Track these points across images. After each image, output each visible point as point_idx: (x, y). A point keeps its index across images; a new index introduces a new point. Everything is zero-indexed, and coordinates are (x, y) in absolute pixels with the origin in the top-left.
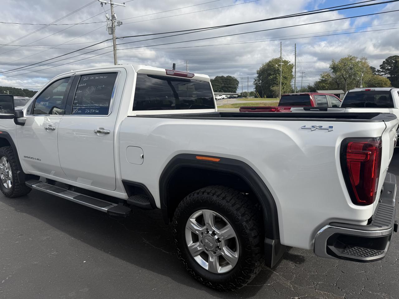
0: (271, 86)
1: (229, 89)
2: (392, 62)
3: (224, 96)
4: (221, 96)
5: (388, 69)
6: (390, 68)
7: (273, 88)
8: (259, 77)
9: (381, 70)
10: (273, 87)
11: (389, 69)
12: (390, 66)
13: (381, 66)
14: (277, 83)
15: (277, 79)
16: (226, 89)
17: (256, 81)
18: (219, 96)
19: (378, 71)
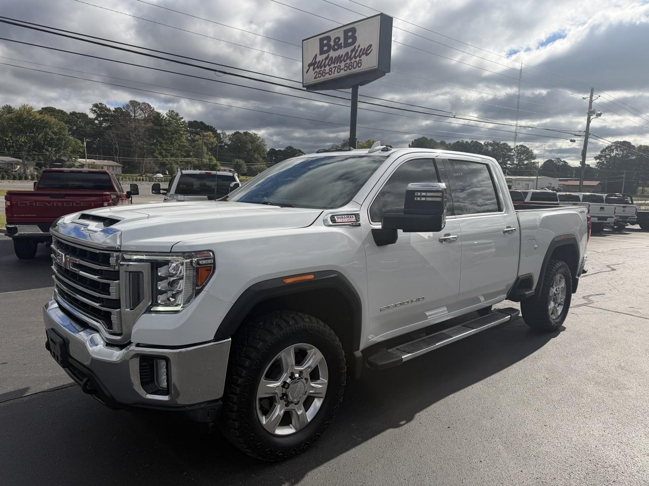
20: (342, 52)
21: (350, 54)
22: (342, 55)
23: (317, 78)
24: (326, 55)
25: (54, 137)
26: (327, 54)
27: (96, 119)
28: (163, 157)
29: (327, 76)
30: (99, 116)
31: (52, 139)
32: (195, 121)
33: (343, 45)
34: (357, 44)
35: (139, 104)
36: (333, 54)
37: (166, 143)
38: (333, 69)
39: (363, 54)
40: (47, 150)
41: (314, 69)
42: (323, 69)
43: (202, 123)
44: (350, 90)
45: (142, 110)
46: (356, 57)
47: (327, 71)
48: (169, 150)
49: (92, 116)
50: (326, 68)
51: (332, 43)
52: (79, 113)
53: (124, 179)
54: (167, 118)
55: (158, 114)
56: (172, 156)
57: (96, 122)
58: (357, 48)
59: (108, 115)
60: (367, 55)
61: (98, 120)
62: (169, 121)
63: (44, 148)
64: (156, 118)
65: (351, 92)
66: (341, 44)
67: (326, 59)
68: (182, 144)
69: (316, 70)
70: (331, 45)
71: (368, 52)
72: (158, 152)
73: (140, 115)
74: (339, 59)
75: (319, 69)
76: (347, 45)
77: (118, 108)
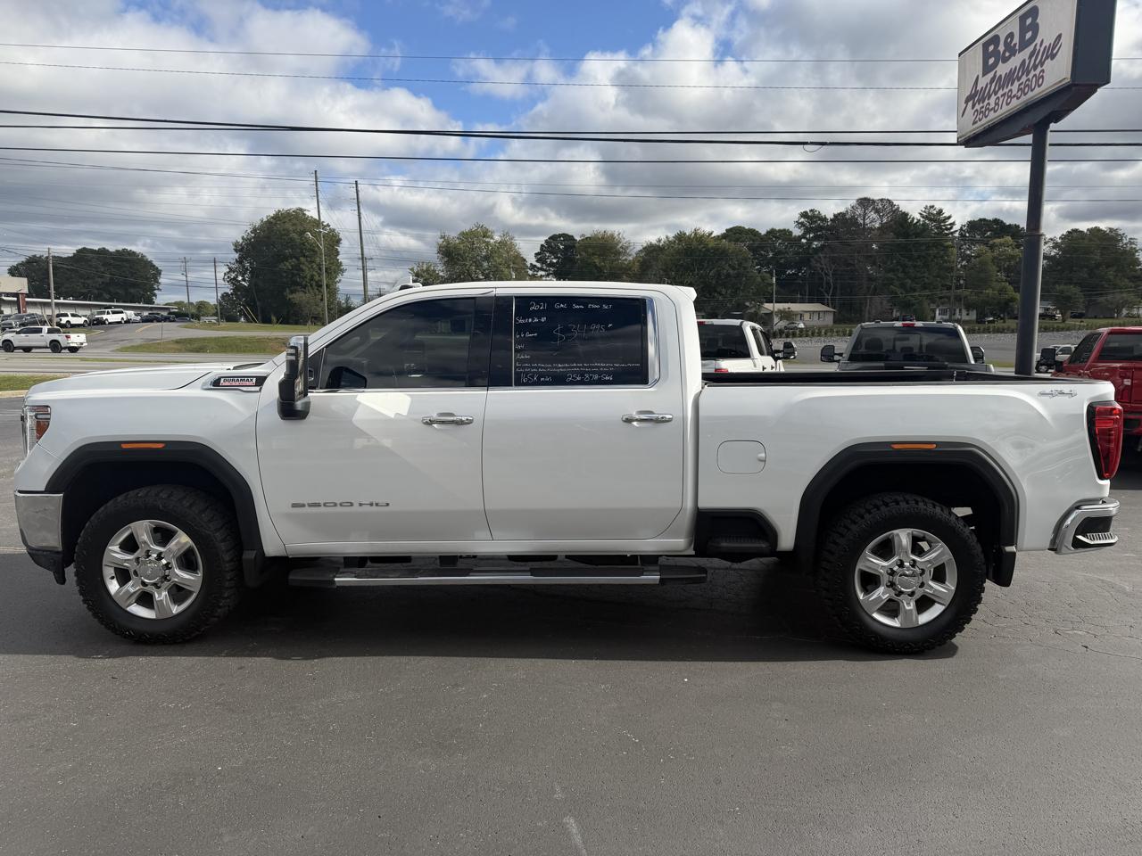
0: (288, 290)
1: (132, 291)
2: (559, 248)
3: (130, 314)
4: (122, 312)
5: (552, 265)
6: (555, 261)
7: (294, 295)
8: (240, 261)
9: (539, 265)
10: (292, 292)
11: (554, 263)
12: (555, 258)
13: (537, 254)
14: (304, 283)
15: (303, 270)
16: (121, 292)
17: (231, 270)
18: (114, 313)
19: (533, 267)
20: (1015, 62)
21: (1027, 62)
22: (1016, 68)
23: (976, 122)
24: (991, 75)
25: (731, 272)
26: (993, 73)
27: (803, 236)
28: (907, 292)
29: (992, 115)
30: (808, 231)
31: (728, 275)
32: (981, 220)
33: (1017, 48)
34: (1038, 41)
35: (874, 201)
36: (1002, 69)
37: (915, 267)
38: (1001, 99)
39: (1047, 58)
40: (720, 294)
41: (973, 107)
42: (986, 101)
43: (996, 221)
44: (1029, 138)
45: (877, 211)
46: (1035, 67)
47: (992, 105)
48: (920, 278)
49: (797, 232)
50: (990, 101)
51: (1001, 48)
52: (780, 231)
53: (829, 334)
54: (919, 221)
55: (905, 215)
56: (924, 287)
57: (804, 241)
58: (1038, 48)
59: (821, 228)
60: (1053, 56)
61: (807, 239)
62: (924, 224)
63: (716, 291)
64: (899, 221)
65: (1031, 142)
66: (1015, 45)
67: (992, 80)
68: (945, 264)
69: (978, 107)
70: (999, 51)
71: (1055, 52)
72: (897, 283)
73: (873, 220)
74: (1010, 78)
75: (981, 105)
76: (1024, 44)
77: (839, 214)
